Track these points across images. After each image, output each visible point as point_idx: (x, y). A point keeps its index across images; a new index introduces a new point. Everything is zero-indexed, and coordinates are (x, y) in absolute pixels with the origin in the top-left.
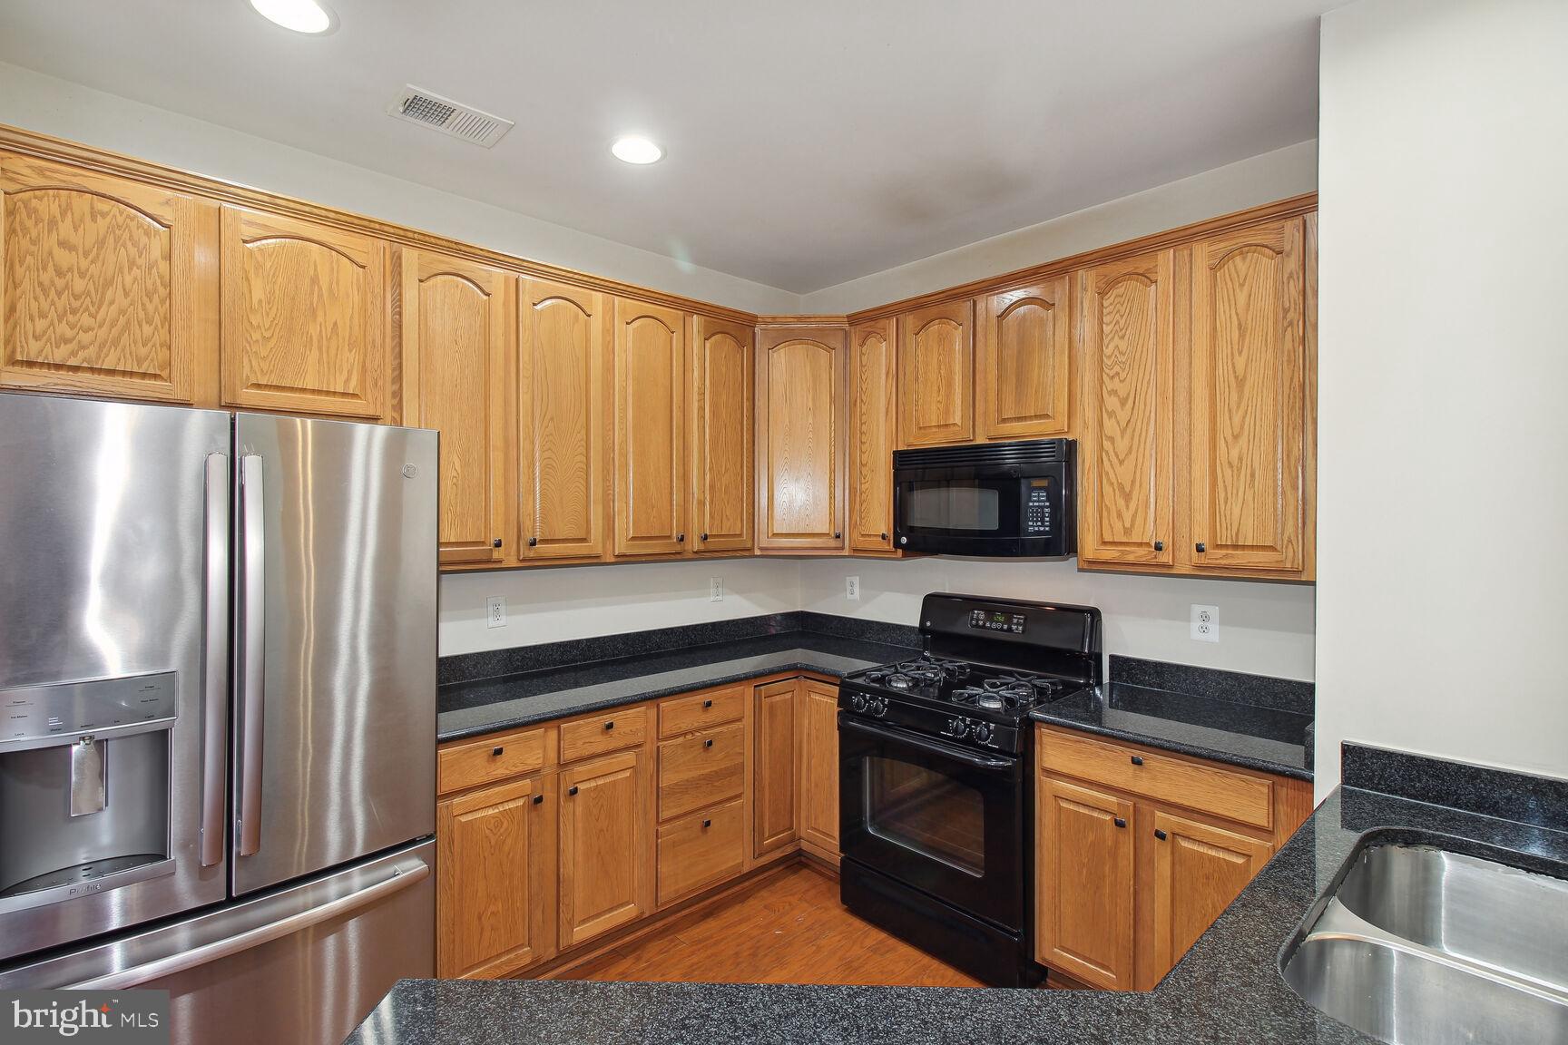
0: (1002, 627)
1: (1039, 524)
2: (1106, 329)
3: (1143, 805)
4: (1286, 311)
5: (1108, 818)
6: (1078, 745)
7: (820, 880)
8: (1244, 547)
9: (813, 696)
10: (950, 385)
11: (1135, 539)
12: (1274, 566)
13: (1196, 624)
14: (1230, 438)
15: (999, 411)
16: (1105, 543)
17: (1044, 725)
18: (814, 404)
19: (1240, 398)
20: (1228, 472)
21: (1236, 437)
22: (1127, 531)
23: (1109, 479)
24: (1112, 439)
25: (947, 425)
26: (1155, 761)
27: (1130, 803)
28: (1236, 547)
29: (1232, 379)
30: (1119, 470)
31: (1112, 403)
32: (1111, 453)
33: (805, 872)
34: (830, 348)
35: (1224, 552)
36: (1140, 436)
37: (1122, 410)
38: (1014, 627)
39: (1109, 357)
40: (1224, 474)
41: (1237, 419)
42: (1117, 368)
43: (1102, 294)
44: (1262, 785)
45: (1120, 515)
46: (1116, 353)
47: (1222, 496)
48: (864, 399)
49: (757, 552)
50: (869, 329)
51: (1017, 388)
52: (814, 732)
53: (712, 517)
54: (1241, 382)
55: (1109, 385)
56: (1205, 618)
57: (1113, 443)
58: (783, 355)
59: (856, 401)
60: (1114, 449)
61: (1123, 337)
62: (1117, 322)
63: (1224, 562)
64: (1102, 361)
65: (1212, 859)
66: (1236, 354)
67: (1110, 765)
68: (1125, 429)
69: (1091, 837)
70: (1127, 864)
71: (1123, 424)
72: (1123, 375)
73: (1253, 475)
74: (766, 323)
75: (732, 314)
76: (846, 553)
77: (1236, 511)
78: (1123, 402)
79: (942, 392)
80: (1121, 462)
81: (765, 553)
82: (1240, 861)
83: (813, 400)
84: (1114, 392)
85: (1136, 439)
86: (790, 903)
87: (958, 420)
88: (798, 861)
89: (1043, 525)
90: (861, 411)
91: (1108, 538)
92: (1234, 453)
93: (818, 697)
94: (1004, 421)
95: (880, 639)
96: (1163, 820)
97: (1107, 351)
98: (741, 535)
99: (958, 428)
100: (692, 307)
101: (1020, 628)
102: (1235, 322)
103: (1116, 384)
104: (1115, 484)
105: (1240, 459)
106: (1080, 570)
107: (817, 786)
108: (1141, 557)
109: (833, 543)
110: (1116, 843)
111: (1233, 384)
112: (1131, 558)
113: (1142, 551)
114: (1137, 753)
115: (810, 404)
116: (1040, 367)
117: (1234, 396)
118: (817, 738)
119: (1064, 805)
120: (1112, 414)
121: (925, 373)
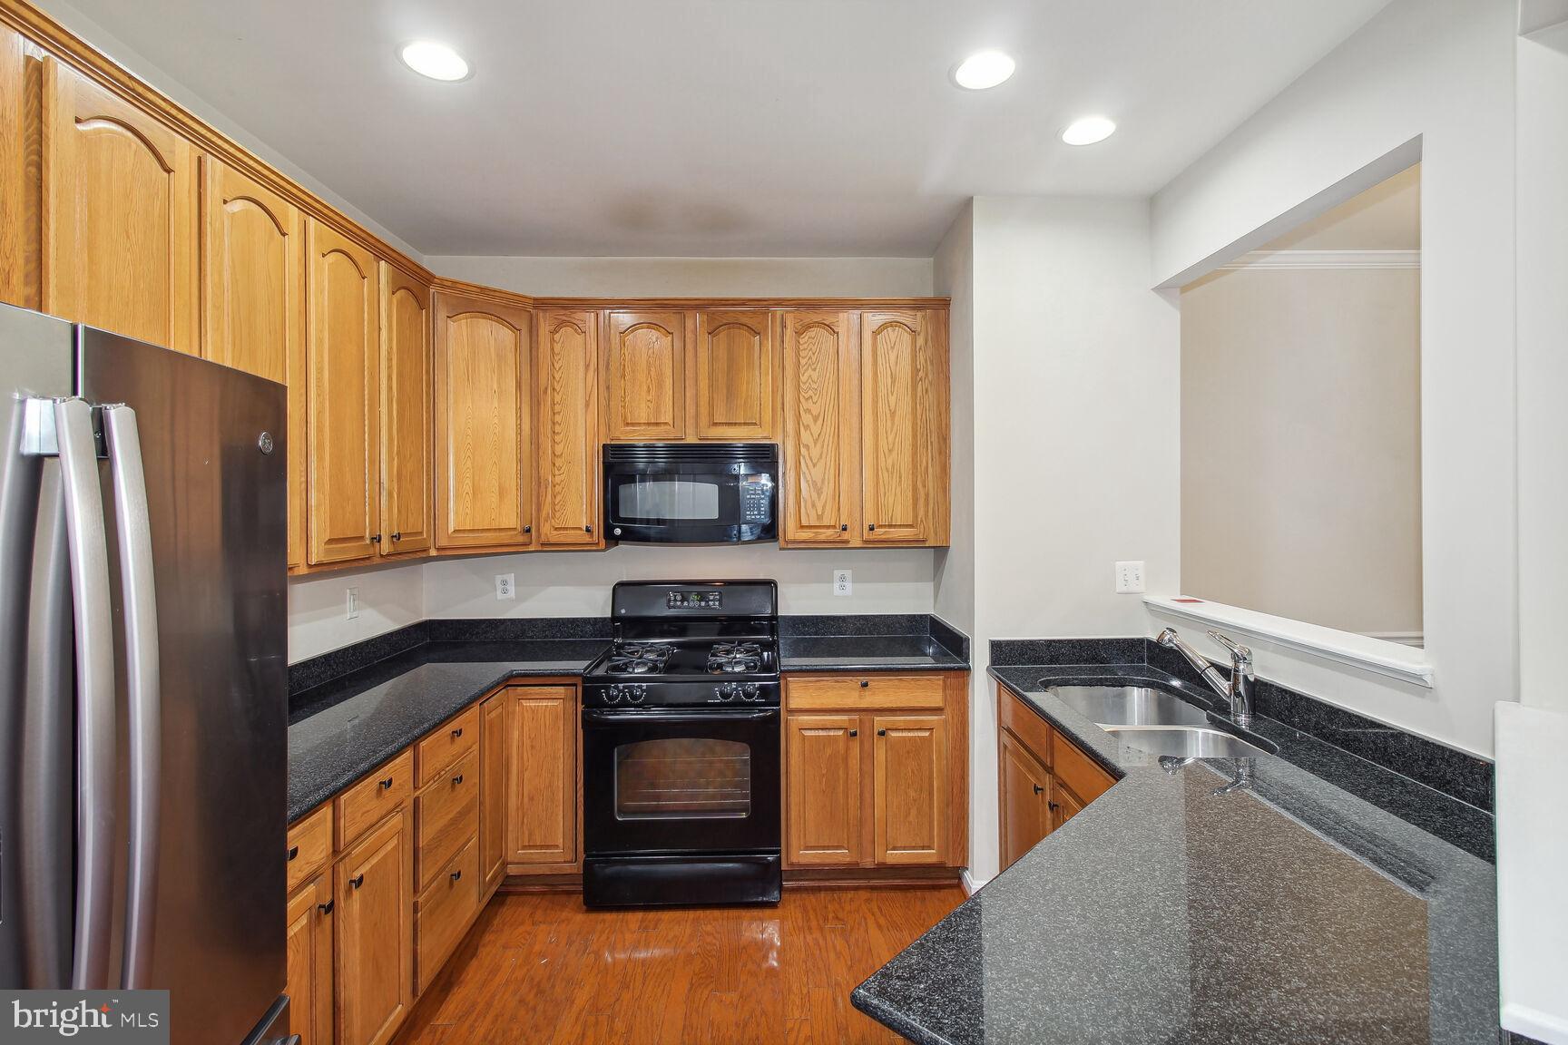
0: (700, 605)
1: (756, 513)
2: (803, 362)
3: (865, 717)
4: (918, 371)
5: (841, 733)
6: (818, 684)
7: (536, 900)
8: (895, 526)
9: (525, 703)
10: (660, 385)
11: (825, 523)
12: (911, 538)
13: (836, 585)
14: (886, 451)
15: (711, 415)
16: (802, 527)
17: (788, 675)
18: (499, 387)
19: (893, 424)
20: (886, 474)
21: (890, 451)
22: (820, 517)
23: (805, 478)
24: (807, 447)
25: (657, 424)
26: (875, 682)
27: (857, 717)
28: (890, 526)
29: (888, 412)
30: (813, 471)
31: (806, 418)
32: (807, 457)
33: (510, 899)
34: (514, 328)
35: (883, 530)
36: (828, 445)
37: (815, 424)
38: (711, 603)
39: (805, 383)
40: (884, 476)
41: (890, 439)
42: (810, 393)
43: (799, 333)
44: (938, 680)
45: (814, 506)
46: (810, 380)
47: (882, 490)
48: (558, 388)
49: (433, 553)
50: (564, 318)
51: (727, 398)
52: (527, 742)
53: (399, 511)
54: (893, 414)
55: (805, 405)
56: (843, 578)
57: (808, 450)
58: (464, 327)
59: (546, 389)
60: (809, 454)
61: (815, 370)
62: (810, 358)
63: (883, 537)
64: (799, 385)
65: (910, 738)
66: (890, 394)
67: (844, 694)
68: (817, 440)
69: (829, 751)
70: (854, 762)
71: (816, 436)
72: (815, 399)
73: (900, 477)
74: (443, 286)
75: (414, 268)
76: (531, 548)
77: (891, 500)
78: (816, 419)
79: (653, 392)
80: (814, 466)
81: (443, 553)
82: (927, 734)
83: (499, 383)
84: (808, 411)
85: (825, 447)
86: (526, 932)
87: (667, 418)
88: (507, 891)
89: (759, 514)
90: (553, 400)
91: (804, 523)
92: (890, 462)
93: (533, 704)
94: (715, 424)
95: (546, 636)
96: (880, 722)
97: (804, 379)
98: (421, 533)
99: (668, 427)
100: (381, 251)
101: (717, 603)
102: (889, 373)
103: (809, 405)
104: (810, 482)
105: (893, 466)
106: (780, 549)
107: (531, 799)
108: (830, 536)
109: (521, 539)
110: (847, 749)
111: (888, 416)
112: (822, 537)
113: (830, 532)
114: (864, 679)
115: (495, 387)
116: (748, 383)
117: (889, 423)
118: (532, 747)
119: (808, 733)
120: (807, 427)
121: (633, 372)
